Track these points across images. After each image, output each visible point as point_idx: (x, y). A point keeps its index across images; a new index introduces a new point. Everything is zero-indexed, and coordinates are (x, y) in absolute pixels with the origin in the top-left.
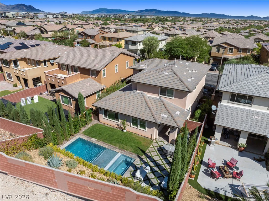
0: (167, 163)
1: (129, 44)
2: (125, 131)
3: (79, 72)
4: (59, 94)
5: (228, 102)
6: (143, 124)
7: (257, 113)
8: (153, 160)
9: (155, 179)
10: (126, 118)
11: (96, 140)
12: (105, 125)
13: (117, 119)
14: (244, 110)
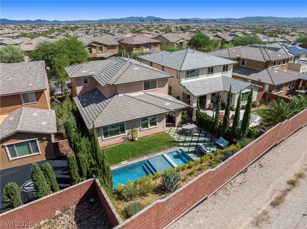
0: (199, 137)
2: (136, 139)
4: (4, 145)
5: (185, 80)
6: (153, 120)
7: (205, 81)
8: (190, 141)
9: (211, 148)
11: (126, 161)
13: (123, 131)
14: (197, 81)
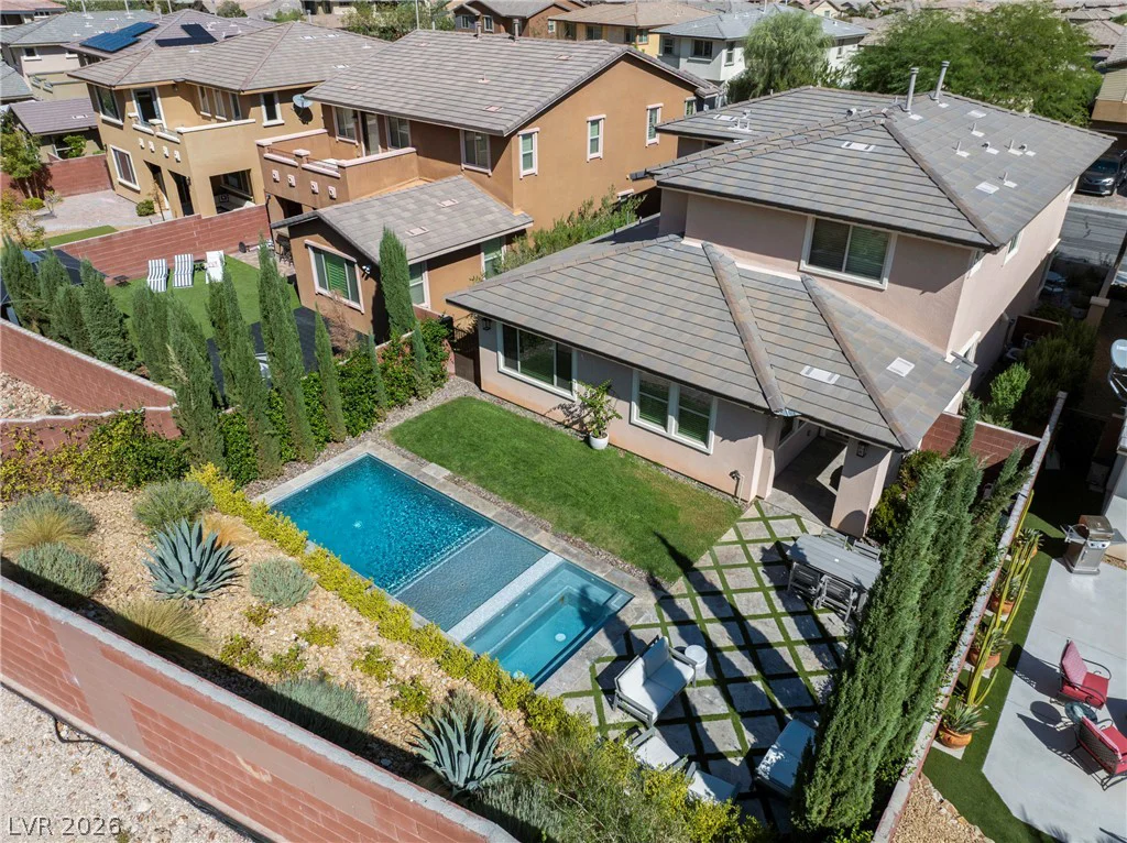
0: (810, 642)
1: (678, 57)
2: (600, 443)
3: (413, 146)
4: (308, 241)
6: (699, 412)
8: (730, 613)
9: (729, 722)
10: (613, 374)
11: (448, 473)
12: (507, 407)
13: (565, 379)
